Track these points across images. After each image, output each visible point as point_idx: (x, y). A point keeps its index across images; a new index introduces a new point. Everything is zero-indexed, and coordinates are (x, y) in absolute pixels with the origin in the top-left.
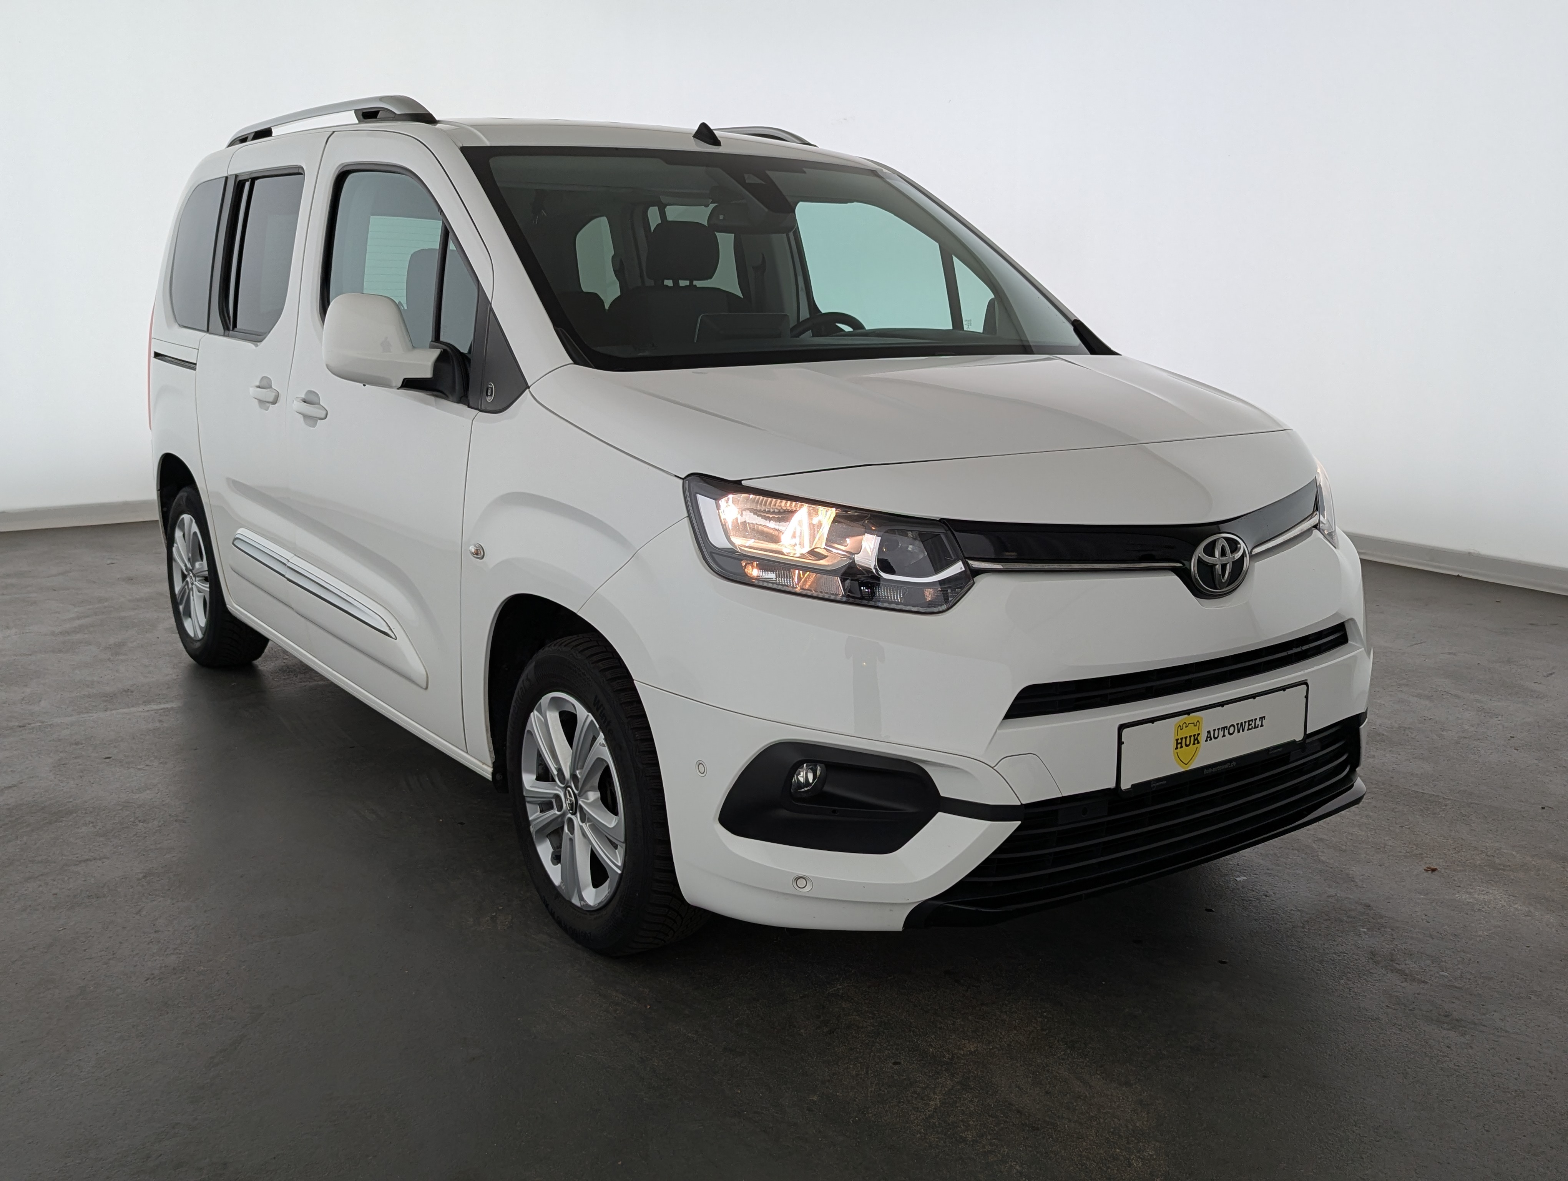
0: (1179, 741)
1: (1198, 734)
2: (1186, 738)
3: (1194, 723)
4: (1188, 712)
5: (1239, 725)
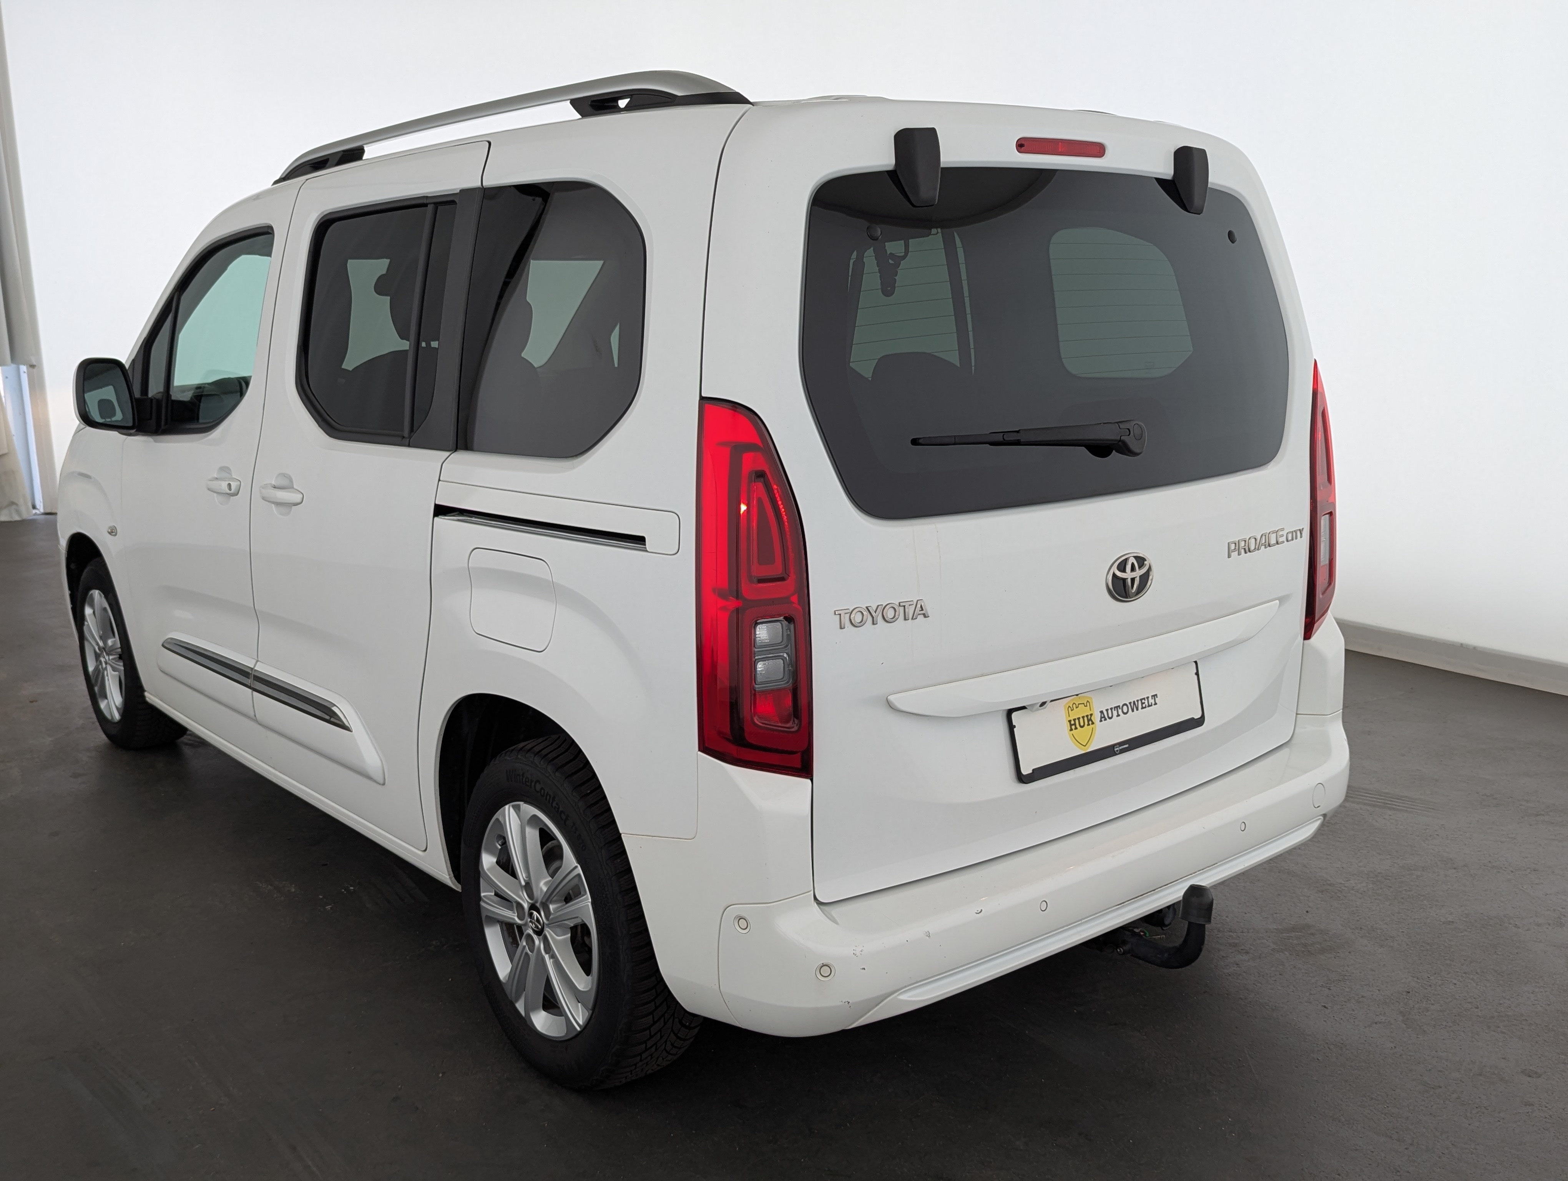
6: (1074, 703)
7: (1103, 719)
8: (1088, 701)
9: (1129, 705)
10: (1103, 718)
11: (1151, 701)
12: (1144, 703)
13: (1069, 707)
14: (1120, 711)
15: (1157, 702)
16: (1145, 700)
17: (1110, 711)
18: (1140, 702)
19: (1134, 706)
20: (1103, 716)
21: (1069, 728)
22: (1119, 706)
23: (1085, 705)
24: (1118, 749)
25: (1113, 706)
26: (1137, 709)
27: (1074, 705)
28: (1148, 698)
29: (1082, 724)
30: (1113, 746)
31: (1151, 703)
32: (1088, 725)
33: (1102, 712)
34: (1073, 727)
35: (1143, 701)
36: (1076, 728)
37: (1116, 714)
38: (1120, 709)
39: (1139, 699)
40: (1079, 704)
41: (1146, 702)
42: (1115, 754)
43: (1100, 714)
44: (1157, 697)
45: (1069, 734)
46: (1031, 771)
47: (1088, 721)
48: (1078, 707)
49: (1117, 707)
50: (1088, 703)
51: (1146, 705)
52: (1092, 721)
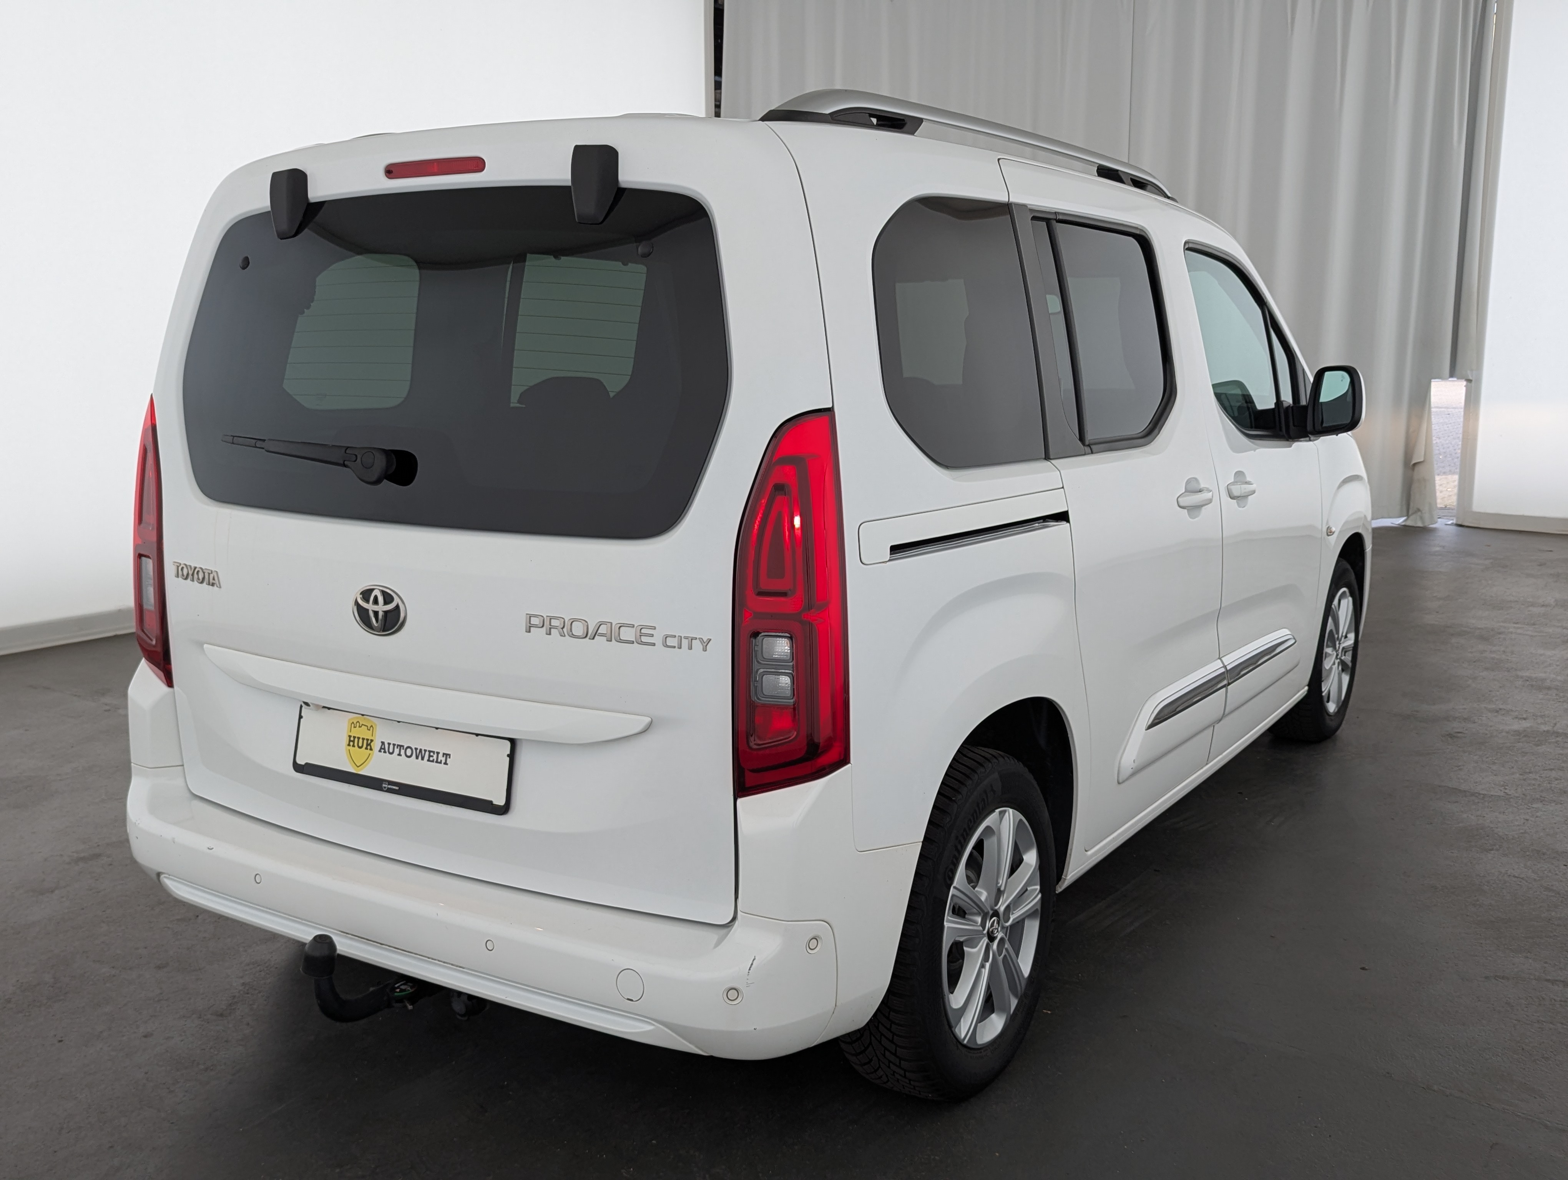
6: (358, 722)
7: (383, 751)
8: (372, 726)
9: (414, 751)
10: (382, 749)
11: (441, 758)
12: (432, 756)
13: (353, 723)
14: (403, 752)
15: (448, 762)
16: (434, 754)
17: (391, 746)
18: (427, 753)
19: (420, 754)
20: (383, 747)
21: (348, 743)
22: (403, 746)
23: (369, 728)
24: (386, 786)
25: (397, 743)
26: (423, 759)
27: (358, 724)
28: (438, 753)
29: (360, 745)
30: (381, 781)
31: (441, 761)
32: (366, 748)
33: (383, 743)
34: (351, 743)
35: (432, 754)
36: (354, 746)
37: (398, 753)
38: (403, 749)
39: (428, 749)
40: (362, 725)
41: (435, 756)
42: (380, 789)
43: (381, 744)
44: (450, 758)
45: (346, 748)
46: (303, 763)
47: (367, 745)
48: (361, 727)
49: (401, 746)
50: (371, 728)
51: (434, 760)
52: (371, 747)
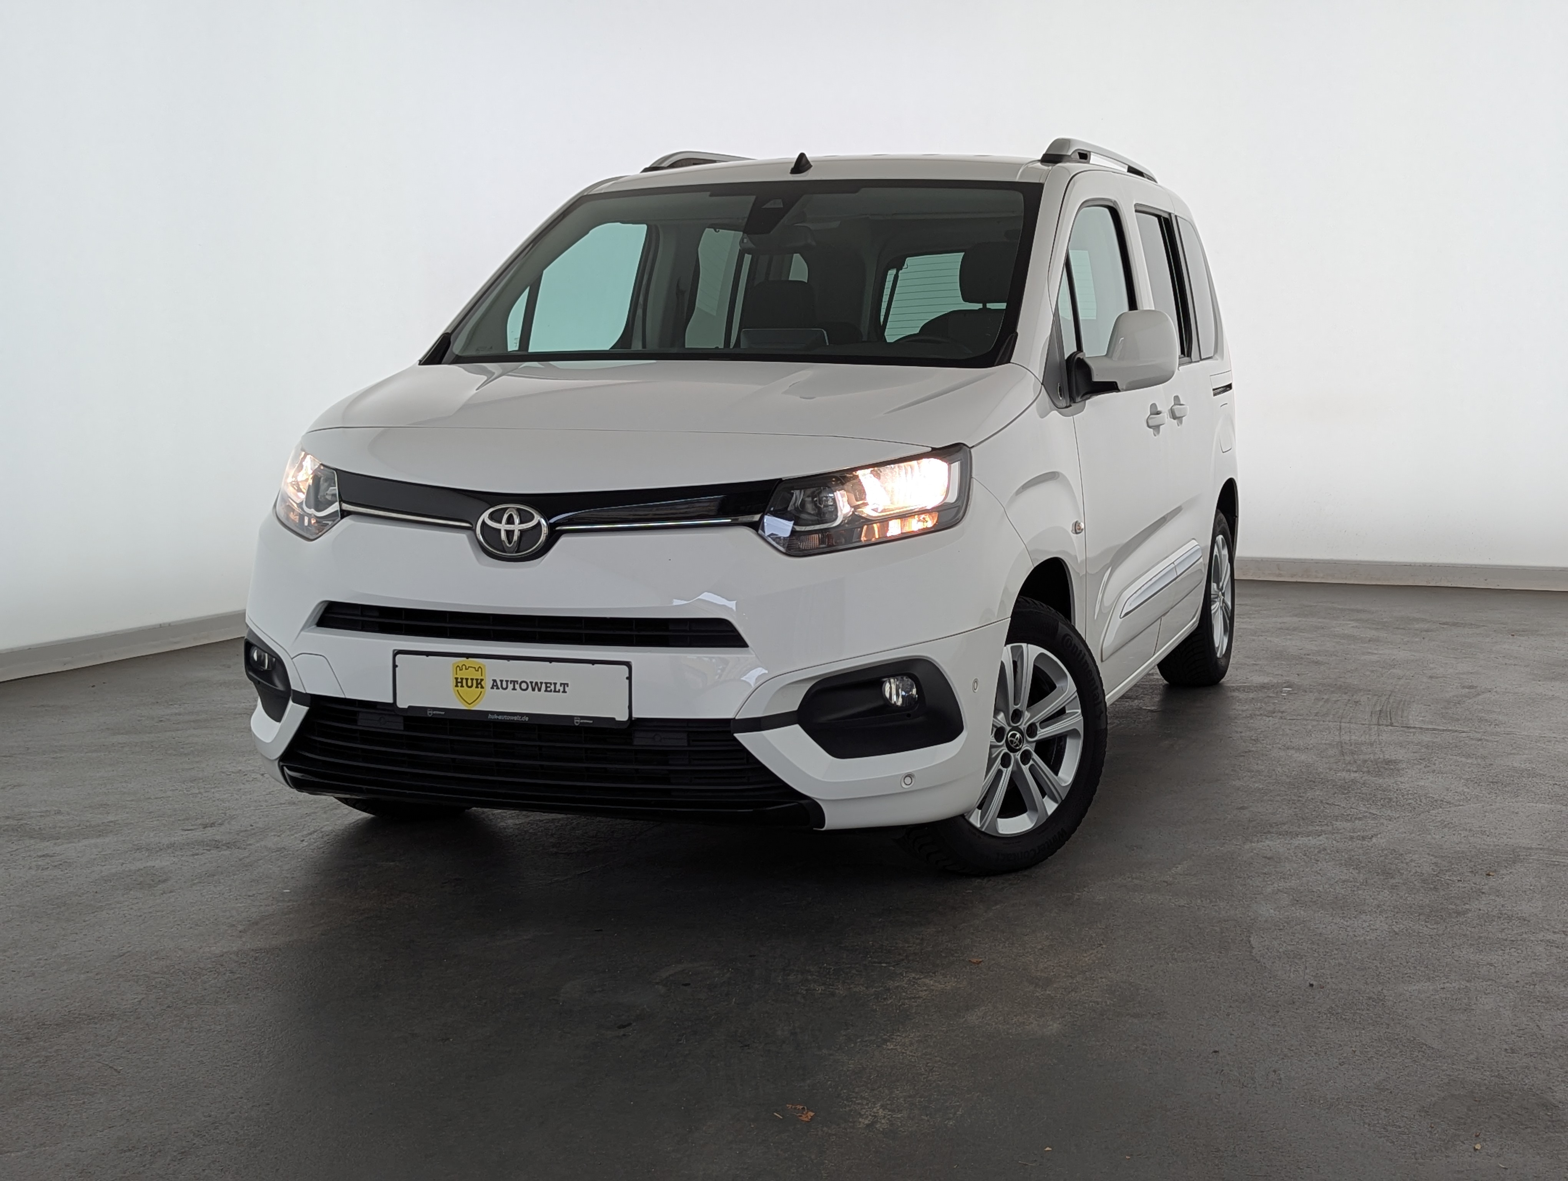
0: (459, 680)
1: (482, 680)
2: (467, 679)
3: (475, 668)
4: (468, 656)
5: (534, 684)
